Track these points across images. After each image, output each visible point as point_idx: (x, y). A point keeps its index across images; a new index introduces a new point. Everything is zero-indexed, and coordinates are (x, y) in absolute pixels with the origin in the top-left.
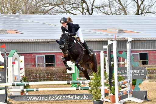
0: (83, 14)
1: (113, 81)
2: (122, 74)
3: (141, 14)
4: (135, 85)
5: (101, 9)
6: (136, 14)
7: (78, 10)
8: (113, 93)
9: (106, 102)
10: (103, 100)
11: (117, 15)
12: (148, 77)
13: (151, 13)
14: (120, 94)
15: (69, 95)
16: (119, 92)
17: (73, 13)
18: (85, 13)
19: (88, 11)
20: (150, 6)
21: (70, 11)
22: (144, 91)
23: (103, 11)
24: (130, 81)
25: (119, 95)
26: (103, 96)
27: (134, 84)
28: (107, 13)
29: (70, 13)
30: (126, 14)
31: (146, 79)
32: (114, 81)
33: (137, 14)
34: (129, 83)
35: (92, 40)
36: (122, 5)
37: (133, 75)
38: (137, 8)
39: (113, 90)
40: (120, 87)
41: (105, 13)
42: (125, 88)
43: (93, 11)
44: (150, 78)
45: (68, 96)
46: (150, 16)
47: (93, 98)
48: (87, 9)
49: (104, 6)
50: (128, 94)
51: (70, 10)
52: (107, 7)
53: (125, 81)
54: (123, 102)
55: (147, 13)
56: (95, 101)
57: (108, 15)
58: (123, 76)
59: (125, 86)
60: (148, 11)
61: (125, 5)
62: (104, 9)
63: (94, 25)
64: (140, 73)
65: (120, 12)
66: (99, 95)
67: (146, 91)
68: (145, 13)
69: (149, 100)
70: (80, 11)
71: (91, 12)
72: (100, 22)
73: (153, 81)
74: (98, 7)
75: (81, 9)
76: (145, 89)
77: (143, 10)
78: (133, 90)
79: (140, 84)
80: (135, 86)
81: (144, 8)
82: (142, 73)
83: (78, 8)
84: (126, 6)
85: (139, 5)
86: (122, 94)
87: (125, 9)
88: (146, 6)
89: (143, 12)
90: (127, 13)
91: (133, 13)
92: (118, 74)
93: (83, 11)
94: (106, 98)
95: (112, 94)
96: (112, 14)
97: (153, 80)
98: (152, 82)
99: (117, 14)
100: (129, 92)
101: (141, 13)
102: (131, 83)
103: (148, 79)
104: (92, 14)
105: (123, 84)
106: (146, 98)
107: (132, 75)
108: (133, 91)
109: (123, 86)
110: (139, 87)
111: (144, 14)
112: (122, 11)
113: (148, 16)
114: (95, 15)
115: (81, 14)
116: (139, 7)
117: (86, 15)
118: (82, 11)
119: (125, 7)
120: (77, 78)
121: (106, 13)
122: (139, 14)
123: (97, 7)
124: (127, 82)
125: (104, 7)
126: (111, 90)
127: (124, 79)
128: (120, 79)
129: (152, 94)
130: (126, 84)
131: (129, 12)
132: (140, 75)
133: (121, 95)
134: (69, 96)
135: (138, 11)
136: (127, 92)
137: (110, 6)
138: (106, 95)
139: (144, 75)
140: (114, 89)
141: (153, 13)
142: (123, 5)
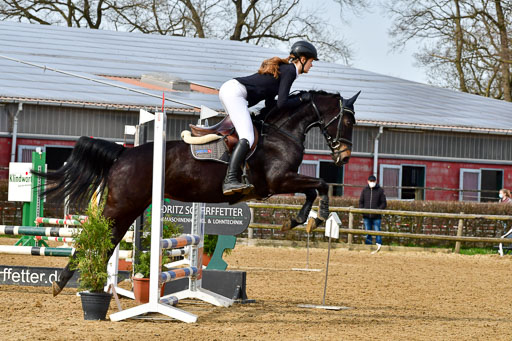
0: (70, 24)
1: (145, 234)
2: (174, 215)
3: (247, 39)
4: (213, 251)
5: (127, 12)
6: (233, 38)
7: (57, 10)
8: (143, 273)
9: (120, 296)
10: (111, 292)
11: (174, 35)
12: (254, 232)
13: (276, 37)
14: (165, 277)
15: (9, 267)
16: (163, 269)
17: (40, 18)
18: (77, 22)
19: (86, 15)
20: (275, 18)
21: (31, 12)
22: (238, 274)
23: (133, 21)
24: (197, 240)
25: (162, 278)
26: (112, 280)
27: (210, 247)
28: (143, 29)
29: (30, 17)
30: (202, 36)
31: (246, 236)
32: (149, 237)
33: (236, 37)
34: (196, 244)
36: (191, 8)
37: (209, 222)
38: (235, 20)
39: (143, 264)
40: (165, 254)
41: (137, 27)
42: (182, 258)
43: (103, 18)
44: (260, 234)
45: (5, 272)
46: (273, 47)
47: (83, 283)
48: (83, 9)
49: (138, 5)
50: (190, 277)
51: (30, 7)
52: (146, 8)
53: (183, 237)
54: (171, 301)
55: (264, 38)
56: (88, 292)
57: (148, 32)
58: (178, 223)
59: (183, 252)
60: (267, 33)
61: (200, 6)
62: (136, 14)
63: (101, 60)
64: (232, 218)
65: (183, 28)
66: (99, 275)
67: (244, 274)
68: (260, 37)
69: (250, 302)
70: (62, 13)
71: (95, 21)
72: (121, 52)
73: (267, 245)
74: (119, 5)
75: (66, 7)
76: (243, 268)
77: (254, 29)
78: (204, 267)
79: (227, 250)
80: (211, 255)
81: (256, 21)
82: (238, 219)
83: (58, 6)
84: (203, 9)
85: (244, 11)
86: (172, 277)
87: (201, 19)
88: (263, 16)
89: (254, 34)
90: (206, 31)
91: (222, 34)
92: (164, 215)
93: (72, 14)
94: (123, 287)
95: (139, 276)
96: (161, 32)
97: (268, 241)
98: (266, 247)
99: (176, 32)
100: (192, 271)
101: (247, 35)
102: (202, 244)
103: (254, 237)
104: (97, 27)
105: (175, 246)
106: (242, 294)
107: (206, 221)
108: (203, 272)
109: (176, 252)
110: (225, 258)
111: (256, 39)
112: (190, 23)
113: (267, 46)
114: (105, 29)
115: (66, 23)
116: (242, 16)
117: (79, 26)
118: (67, 13)
119: (199, 14)
120: (38, 218)
121: (140, 28)
122: (242, 37)
123: (115, 8)
124: (189, 242)
125: (138, 8)
126: (138, 261)
127: (181, 231)
128: (167, 231)
129: (262, 283)
130: (186, 249)
131: (210, 31)
132: (228, 222)
133: (168, 280)
134: (9, 273)
135: (239, 28)
136: (188, 273)
137: (154, 7)
138: (123, 274)
139: (241, 222)
140: (148, 260)
141: (283, 40)
142: (196, 8)
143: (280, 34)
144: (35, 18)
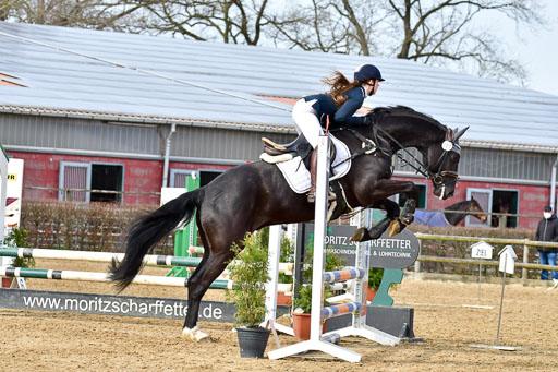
0: (226, 40)
1: (306, 266)
2: (337, 247)
3: (415, 57)
4: (378, 285)
5: (287, 28)
6: (400, 56)
7: (213, 25)
8: (303, 308)
9: (279, 333)
10: (269, 328)
11: (337, 52)
12: (421, 265)
13: (447, 56)
14: (327, 313)
15: (161, 300)
16: (326, 304)
17: (195, 33)
18: (234, 38)
19: (244, 30)
20: (446, 35)
21: (186, 27)
22: (405, 310)
23: (294, 37)
24: (362, 274)
25: (324, 314)
26: (270, 316)
27: (375, 283)
28: (303, 45)
29: (185, 32)
30: (367, 54)
31: (413, 270)
32: (311, 270)
33: (404, 55)
34: (360, 278)
35: (250, 128)
36: (355, 23)
37: (375, 254)
38: (403, 37)
39: (304, 298)
40: (328, 289)
41: (298, 43)
42: (344, 292)
43: (261, 34)
44: (428, 267)
45: (156, 305)
46: (443, 66)
47: (239, 318)
48: (240, 24)
49: (299, 20)
50: (353, 313)
51: (185, 22)
52: (307, 23)
53: (346, 270)
54: (333, 339)
55: (434, 57)
56: (245, 327)
57: (309, 49)
58: (341, 255)
59: (345, 286)
60: (437, 51)
61: (365, 22)
62: (296, 30)
64: (399, 250)
65: (346, 46)
66: (257, 310)
67: (412, 311)
68: (429, 55)
69: (417, 340)
70: (218, 28)
71: (252, 37)
72: (281, 71)
73: (435, 279)
74: (279, 20)
75: (223, 22)
76: (410, 304)
77: (423, 46)
78: (369, 303)
79: (391, 285)
80: (376, 289)
81: (425, 38)
82: (405, 251)
83: (213, 20)
84: (368, 26)
85: (412, 28)
86: (335, 312)
87: (366, 36)
88: (432, 33)
89: (423, 52)
90: (371, 49)
91: (389, 52)
92: (327, 246)
93: (228, 30)
94: (281, 322)
95: (299, 311)
96: (323, 49)
97: (436, 275)
98: (434, 282)
99: (339, 50)
100: (355, 307)
101: (415, 54)
102: (366, 278)
103: (421, 271)
104: (255, 43)
105: (338, 280)
106: (409, 332)
107: (372, 253)
108: (368, 307)
109: (339, 286)
110: (391, 293)
111: (425, 58)
112: (355, 40)
113: (436, 65)
114: (264, 45)
115: (222, 39)
116: (410, 33)
117: (236, 42)
118: (223, 29)
119: (364, 30)
120: (191, 247)
121: (301, 45)
122: (409, 55)
123: (274, 23)
124: (353, 276)
125: (299, 23)
126: (298, 296)
127: (344, 264)
128: (330, 263)
129: (431, 320)
130: (348, 283)
131: (376, 49)
132: (395, 254)
133: (330, 316)
134: (161, 305)
135: (407, 45)
136: (351, 308)
137: (315, 23)
138: (282, 308)
139: (408, 255)
140: (309, 294)
141: (454, 58)
142: (360, 23)
143: (451, 53)
144: (189, 34)
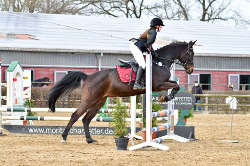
0: (127, 17)
5: (153, 10)
6: (201, 20)
7: (121, 10)
11: (174, 20)
13: (221, 19)
14: (154, 130)
18: (131, 16)
19: (135, 12)
20: (221, 10)
21: (110, 12)
22: (191, 127)
23: (156, 14)
24: (170, 112)
25: (152, 130)
28: (160, 17)
29: (110, 14)
30: (187, 20)
33: (203, 20)
34: (170, 114)
36: (182, 7)
38: (202, 12)
43: (142, 13)
46: (220, 24)
47: (116, 133)
48: (133, 10)
49: (157, 7)
50: (167, 129)
51: (110, 10)
52: (161, 8)
54: (159, 141)
55: (216, 20)
56: (118, 138)
60: (217, 17)
61: (186, 6)
62: (157, 11)
64: (187, 102)
65: (179, 16)
66: (123, 130)
68: (214, 19)
69: (196, 140)
70: (123, 11)
71: (138, 15)
74: (149, 7)
75: (126, 9)
77: (211, 15)
81: (212, 12)
83: (121, 8)
84: (187, 8)
85: (206, 8)
86: (158, 129)
87: (187, 12)
88: (215, 10)
89: (211, 18)
90: (189, 17)
93: (128, 12)
94: (138, 135)
95: (144, 129)
96: (168, 18)
99: (175, 18)
100: (168, 127)
101: (208, 19)
104: (139, 17)
106: (193, 136)
107: (175, 103)
108: (175, 126)
111: (212, 20)
112: (182, 14)
113: (217, 23)
114: (143, 18)
116: (205, 10)
118: (126, 12)
119: (186, 10)
120: (107, 104)
122: (205, 19)
123: (147, 8)
125: (158, 8)
128: (156, 109)
131: (191, 17)
133: (156, 131)
135: (204, 15)
136: (166, 127)
137: (165, 7)
139: (191, 103)
141: (224, 20)
142: (184, 7)
143: (223, 18)
144: (112, 15)
